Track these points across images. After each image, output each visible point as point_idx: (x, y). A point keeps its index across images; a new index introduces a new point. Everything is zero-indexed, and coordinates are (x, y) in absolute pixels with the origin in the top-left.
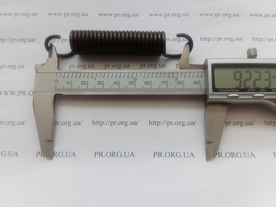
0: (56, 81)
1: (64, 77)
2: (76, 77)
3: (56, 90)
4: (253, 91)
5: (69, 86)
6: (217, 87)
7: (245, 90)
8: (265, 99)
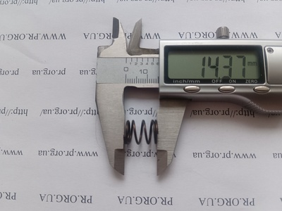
0: (127, 69)
1: (136, 64)
2: (152, 64)
3: (127, 81)
4: (219, 83)
5: (144, 76)
6: (171, 76)
7: (209, 81)
8: (235, 93)
